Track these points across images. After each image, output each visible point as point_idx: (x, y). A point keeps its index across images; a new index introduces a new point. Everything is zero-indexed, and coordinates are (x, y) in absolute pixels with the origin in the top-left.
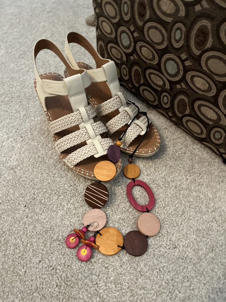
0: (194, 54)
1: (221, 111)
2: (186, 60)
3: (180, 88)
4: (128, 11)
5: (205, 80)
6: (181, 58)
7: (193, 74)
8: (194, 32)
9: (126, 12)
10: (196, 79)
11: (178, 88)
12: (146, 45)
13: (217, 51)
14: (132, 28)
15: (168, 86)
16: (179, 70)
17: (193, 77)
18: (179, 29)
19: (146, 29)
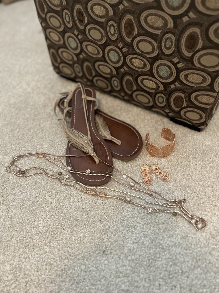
0: (128, 42)
1: (157, 80)
2: (123, 47)
3: (124, 71)
4: (70, 20)
5: (140, 59)
6: (119, 47)
7: (131, 57)
8: (123, 26)
9: (68, 20)
10: (133, 60)
11: (122, 71)
12: (90, 43)
13: (142, 35)
14: (76, 33)
15: (115, 72)
16: (120, 57)
17: (131, 59)
18: (112, 25)
19: (87, 31)
